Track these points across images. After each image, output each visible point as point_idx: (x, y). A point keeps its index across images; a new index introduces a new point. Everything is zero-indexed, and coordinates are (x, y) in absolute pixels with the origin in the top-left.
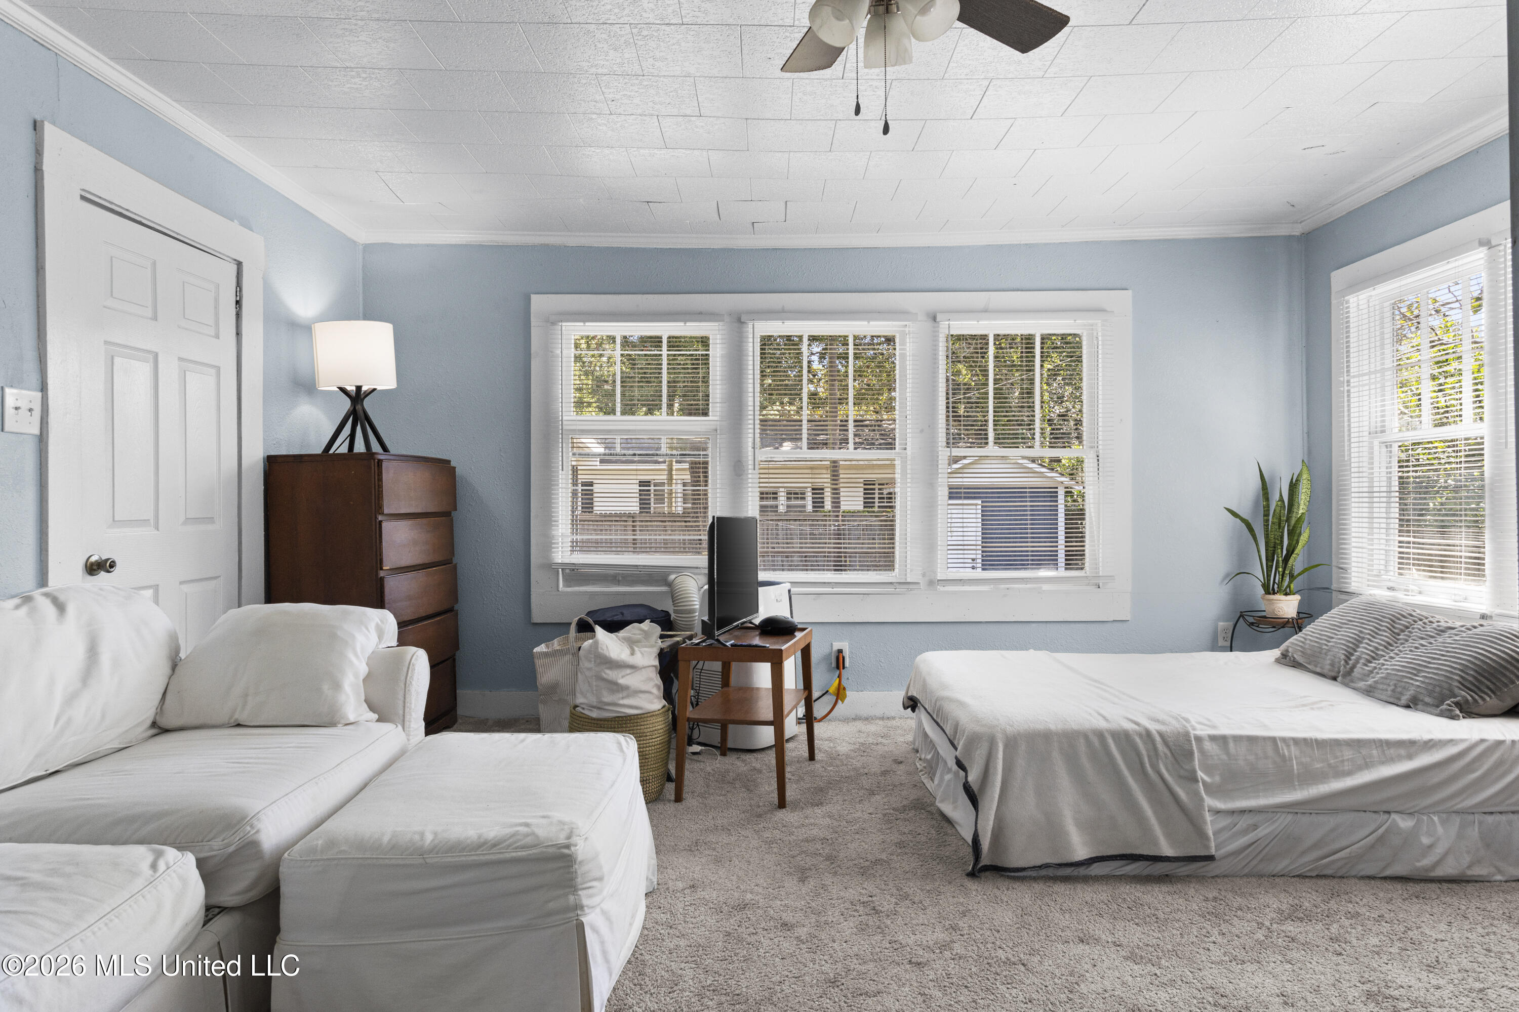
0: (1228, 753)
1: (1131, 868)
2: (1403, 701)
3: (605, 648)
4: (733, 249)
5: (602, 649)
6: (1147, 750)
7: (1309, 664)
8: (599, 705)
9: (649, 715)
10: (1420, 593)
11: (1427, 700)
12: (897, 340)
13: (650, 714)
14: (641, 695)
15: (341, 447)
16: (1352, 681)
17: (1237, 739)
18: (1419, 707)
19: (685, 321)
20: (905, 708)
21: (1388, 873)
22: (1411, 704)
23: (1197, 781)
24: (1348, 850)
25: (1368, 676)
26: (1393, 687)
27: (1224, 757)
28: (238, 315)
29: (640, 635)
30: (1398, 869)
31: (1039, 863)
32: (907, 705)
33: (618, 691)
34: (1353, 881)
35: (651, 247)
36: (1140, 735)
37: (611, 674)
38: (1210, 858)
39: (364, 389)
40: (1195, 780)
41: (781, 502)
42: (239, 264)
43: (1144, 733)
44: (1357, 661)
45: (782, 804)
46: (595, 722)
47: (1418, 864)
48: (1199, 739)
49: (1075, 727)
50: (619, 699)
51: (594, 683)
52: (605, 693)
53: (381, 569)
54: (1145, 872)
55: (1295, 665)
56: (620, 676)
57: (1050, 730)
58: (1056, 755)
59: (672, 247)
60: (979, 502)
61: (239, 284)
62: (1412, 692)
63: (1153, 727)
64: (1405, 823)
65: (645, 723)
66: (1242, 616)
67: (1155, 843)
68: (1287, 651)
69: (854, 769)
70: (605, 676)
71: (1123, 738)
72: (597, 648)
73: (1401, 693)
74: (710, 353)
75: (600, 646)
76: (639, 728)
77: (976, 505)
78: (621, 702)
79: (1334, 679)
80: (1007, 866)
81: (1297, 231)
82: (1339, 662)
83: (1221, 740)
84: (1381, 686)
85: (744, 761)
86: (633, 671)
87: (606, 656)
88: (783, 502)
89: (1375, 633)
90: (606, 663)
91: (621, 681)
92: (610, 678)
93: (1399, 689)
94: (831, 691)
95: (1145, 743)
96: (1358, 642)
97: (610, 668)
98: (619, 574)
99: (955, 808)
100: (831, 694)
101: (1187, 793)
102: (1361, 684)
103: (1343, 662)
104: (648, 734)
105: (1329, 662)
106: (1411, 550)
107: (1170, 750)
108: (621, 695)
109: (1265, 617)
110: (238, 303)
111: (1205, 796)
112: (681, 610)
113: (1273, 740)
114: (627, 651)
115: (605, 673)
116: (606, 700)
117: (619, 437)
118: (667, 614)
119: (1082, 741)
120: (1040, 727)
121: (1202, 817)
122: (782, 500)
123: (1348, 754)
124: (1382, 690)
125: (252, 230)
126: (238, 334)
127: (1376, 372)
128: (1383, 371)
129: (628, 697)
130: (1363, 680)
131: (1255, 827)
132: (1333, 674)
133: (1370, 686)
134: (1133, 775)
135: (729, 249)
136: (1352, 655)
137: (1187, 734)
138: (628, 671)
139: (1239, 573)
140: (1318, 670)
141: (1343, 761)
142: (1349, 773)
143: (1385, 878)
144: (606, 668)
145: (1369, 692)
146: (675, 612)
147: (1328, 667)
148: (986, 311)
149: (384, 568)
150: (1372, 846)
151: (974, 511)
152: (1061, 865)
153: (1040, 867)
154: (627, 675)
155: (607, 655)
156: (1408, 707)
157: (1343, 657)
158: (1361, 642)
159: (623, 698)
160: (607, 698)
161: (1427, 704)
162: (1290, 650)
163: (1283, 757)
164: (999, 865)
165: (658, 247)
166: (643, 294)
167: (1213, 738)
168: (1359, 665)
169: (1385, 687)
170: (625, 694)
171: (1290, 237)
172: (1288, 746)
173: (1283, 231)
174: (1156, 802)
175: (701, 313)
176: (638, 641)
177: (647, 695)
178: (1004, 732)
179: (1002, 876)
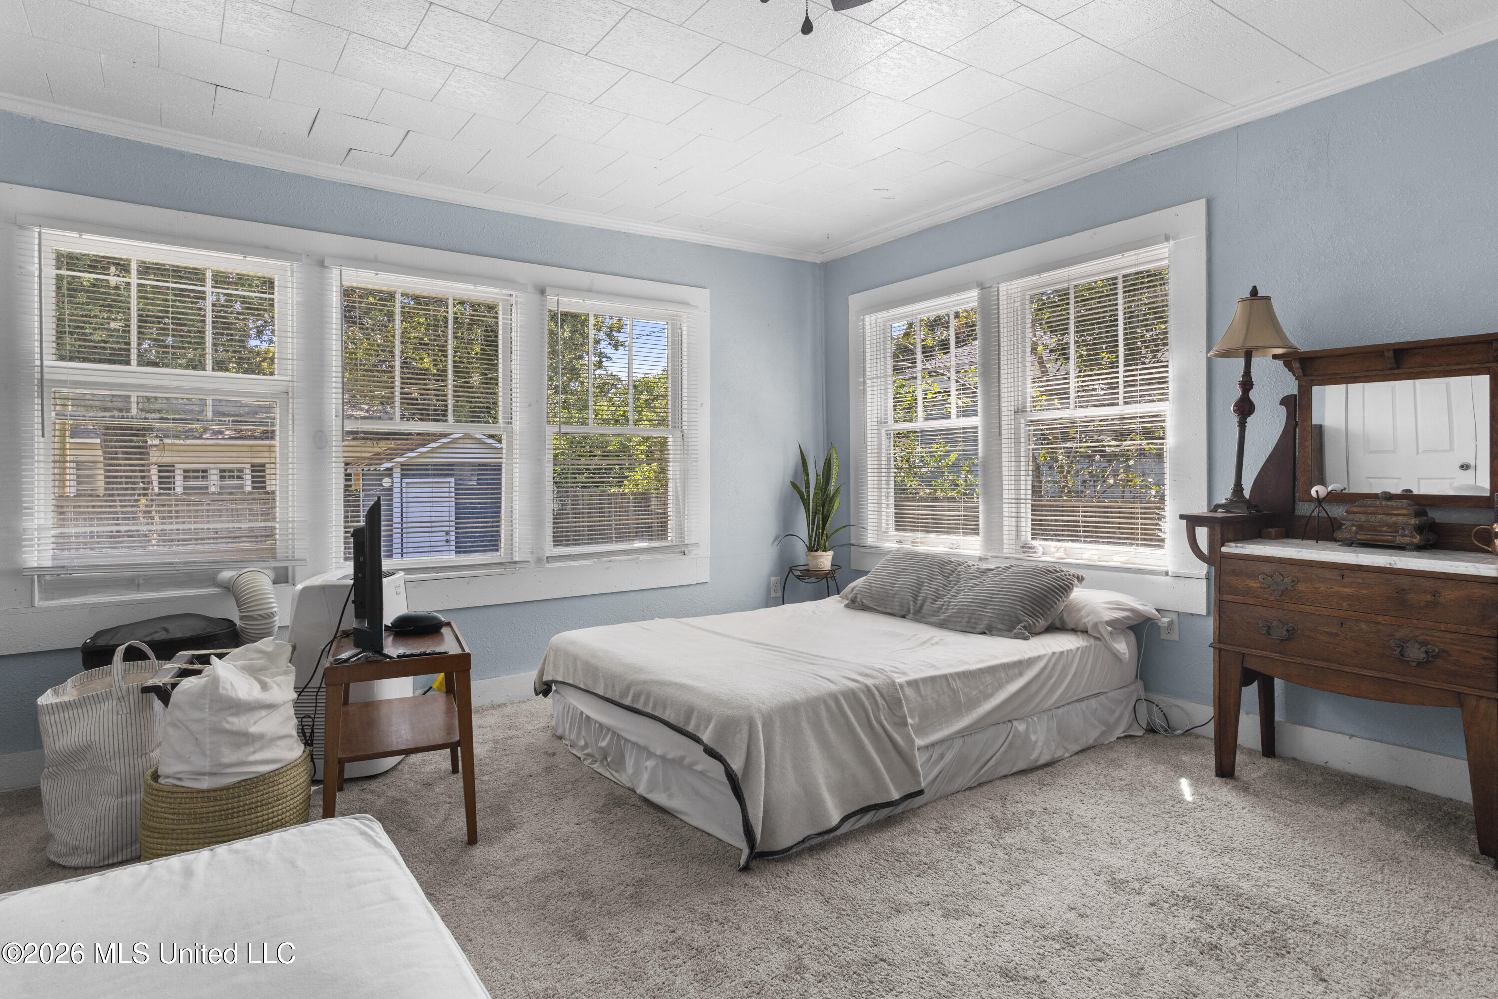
0: (921, 696)
1: (867, 818)
2: (981, 627)
3: (228, 686)
5: (224, 688)
6: (871, 705)
7: (879, 606)
8: (215, 770)
9: (289, 767)
10: (922, 543)
11: (1000, 626)
12: (501, 309)
13: (291, 766)
14: (279, 743)
16: (923, 618)
17: (925, 680)
18: (993, 633)
19: (245, 254)
20: (537, 694)
21: (1015, 770)
22: (989, 631)
23: (907, 725)
24: (994, 758)
25: (938, 612)
26: (967, 620)
27: (919, 699)
29: (260, 659)
30: (1021, 765)
31: (801, 839)
32: (539, 690)
33: (247, 744)
34: (998, 783)
36: (863, 692)
37: (236, 723)
38: (921, 792)
40: (905, 724)
41: (212, 482)
43: (865, 689)
44: (924, 600)
45: (473, 839)
46: (206, 794)
47: (1032, 758)
48: (901, 686)
49: (815, 694)
50: (248, 755)
51: (208, 740)
52: (225, 750)
54: (875, 819)
55: (864, 608)
56: (252, 722)
57: (796, 701)
58: (805, 725)
59: (223, 158)
60: (453, 480)
62: (986, 622)
63: (870, 682)
64: (1021, 727)
65: (285, 779)
66: (791, 570)
67: (887, 791)
68: (856, 597)
69: (511, 773)
70: (227, 726)
71: (851, 696)
72: (217, 688)
73: (976, 624)
74: (276, 296)
75: (221, 685)
76: (275, 788)
77: (449, 482)
78: (251, 758)
79: (904, 617)
80: (776, 849)
81: (819, 259)
82: (908, 604)
83: (914, 684)
84: (955, 620)
85: (373, 792)
86: (271, 711)
87: (231, 698)
88: (215, 482)
89: (931, 578)
90: (230, 708)
91: (253, 729)
92: (235, 728)
93: (973, 621)
94: (435, 686)
95: (868, 699)
96: (920, 585)
97: (236, 714)
98: (139, 576)
99: (670, 796)
100: (434, 690)
101: (902, 738)
102: (934, 619)
103: (912, 603)
104: (288, 793)
105: (897, 604)
106: (920, 512)
107: (885, 701)
108: (251, 749)
109: (808, 570)
111: (913, 736)
112: (256, 616)
113: (945, 677)
114: (257, 687)
115: (228, 722)
116: (225, 760)
117: (136, 394)
118: (231, 623)
119: (823, 707)
120: (788, 699)
121: (914, 755)
122: (214, 481)
123: (989, 679)
124: (956, 622)
127: (881, 377)
128: (886, 376)
129: (260, 749)
130: (934, 616)
131: (942, 756)
132: (903, 613)
133: (944, 620)
134: (863, 730)
135: (304, 177)
136: (918, 596)
137: (893, 683)
138: (263, 713)
139: (786, 534)
140: (889, 611)
141: (987, 686)
142: (992, 695)
143: (1012, 774)
144: (232, 715)
145: (942, 625)
146: (242, 618)
147: (898, 608)
148: (590, 291)
150: (1006, 752)
151: (447, 489)
152: (820, 834)
153: (803, 841)
154: (262, 718)
155: (234, 696)
156: (983, 633)
157: (911, 599)
158: (922, 586)
159: (254, 752)
160: (229, 756)
161: (1000, 630)
162: (859, 596)
163: (953, 690)
164: (766, 850)
165: (201, 153)
166: (179, 210)
167: (910, 683)
168: (927, 604)
169: (959, 619)
170: (257, 745)
171: (815, 264)
172: (955, 680)
173: (810, 258)
174: (881, 752)
175: (266, 247)
176: (262, 669)
178: (760, 710)
179: (768, 860)
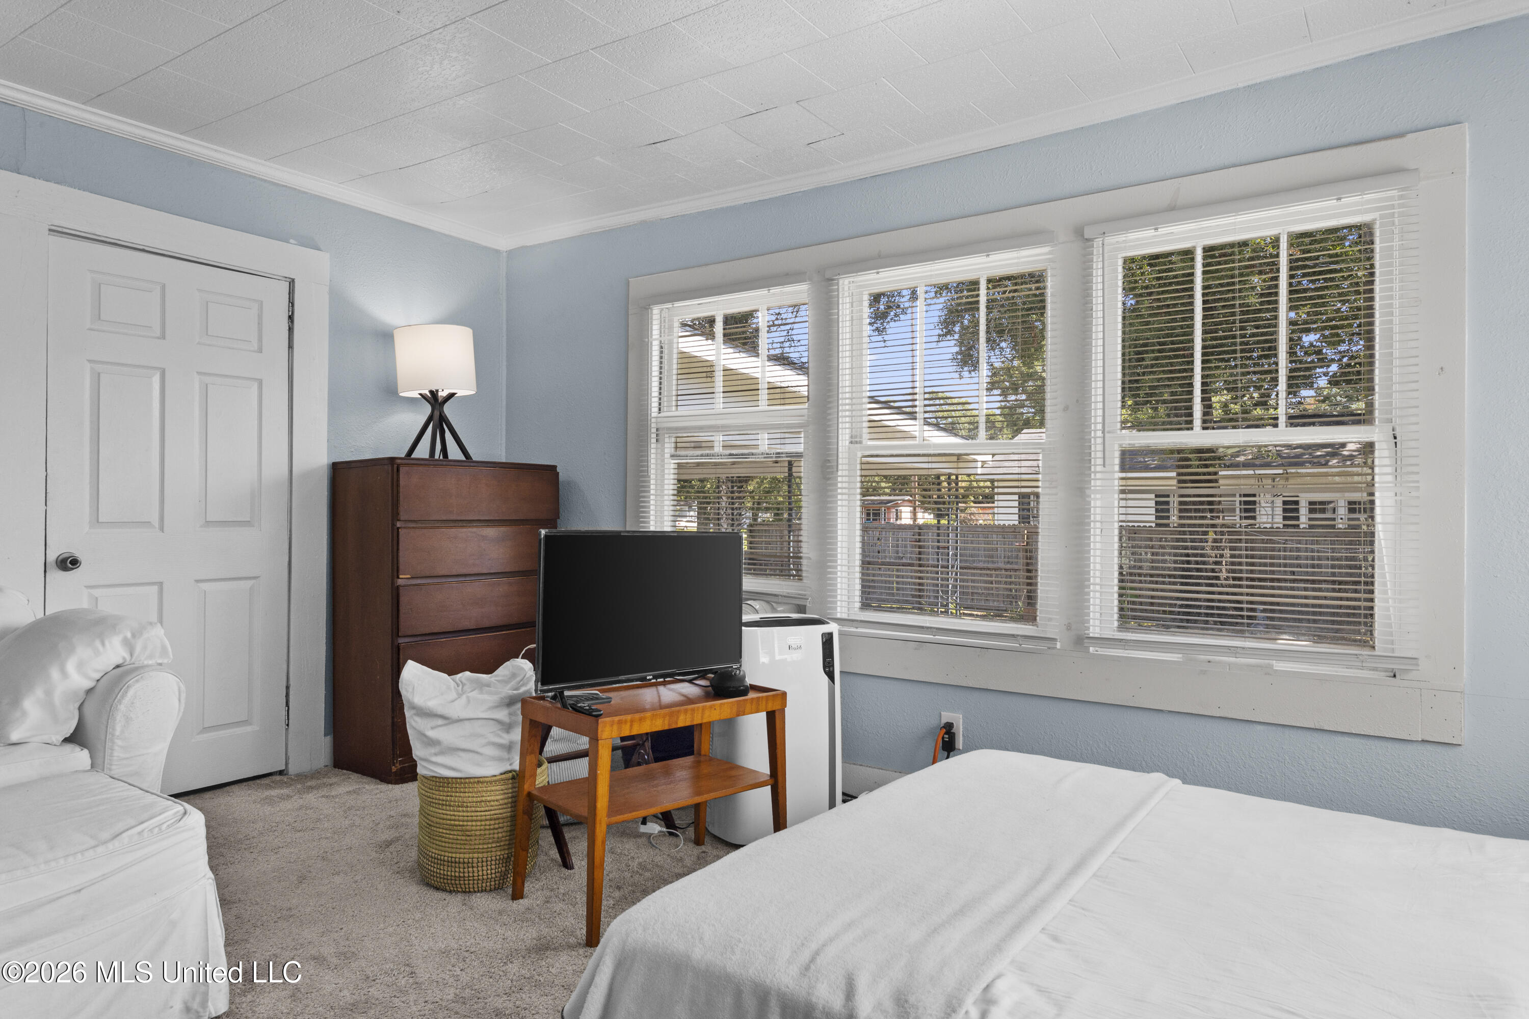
4: (825, 187)
12: (1049, 278)
15: (422, 451)
28: (291, 330)
35: (740, 202)
39: (442, 394)
42: (292, 283)
53: (398, 577)
61: (292, 303)
110: (291, 318)
125: (319, 249)
126: (291, 346)
129: (441, 753)
149: (401, 576)
166: (731, 260)
177: (471, 755)
